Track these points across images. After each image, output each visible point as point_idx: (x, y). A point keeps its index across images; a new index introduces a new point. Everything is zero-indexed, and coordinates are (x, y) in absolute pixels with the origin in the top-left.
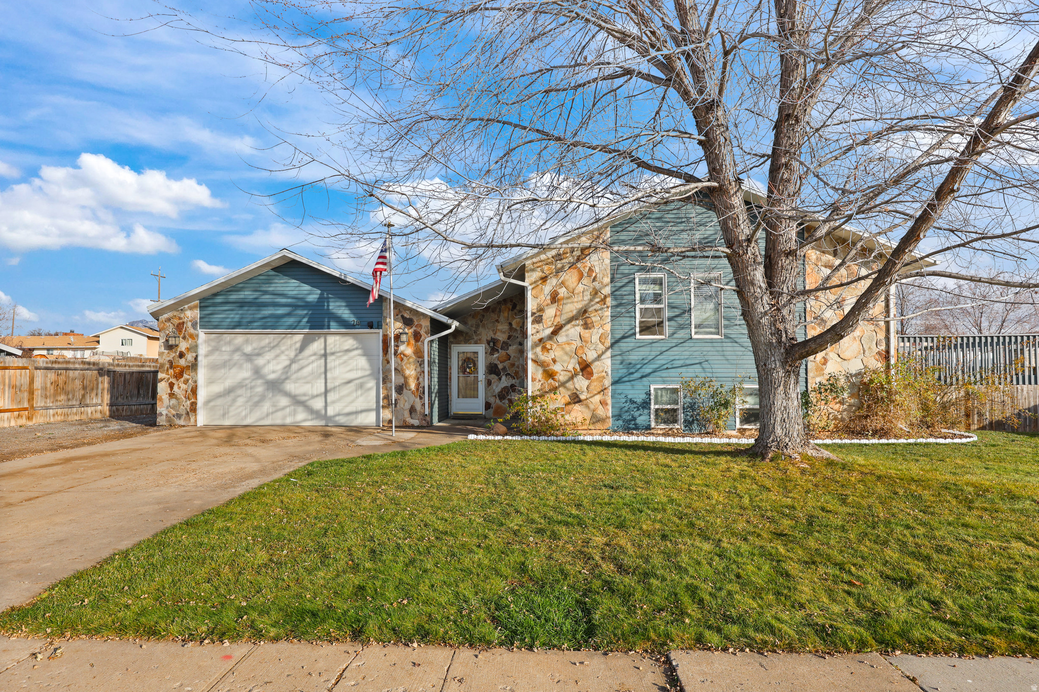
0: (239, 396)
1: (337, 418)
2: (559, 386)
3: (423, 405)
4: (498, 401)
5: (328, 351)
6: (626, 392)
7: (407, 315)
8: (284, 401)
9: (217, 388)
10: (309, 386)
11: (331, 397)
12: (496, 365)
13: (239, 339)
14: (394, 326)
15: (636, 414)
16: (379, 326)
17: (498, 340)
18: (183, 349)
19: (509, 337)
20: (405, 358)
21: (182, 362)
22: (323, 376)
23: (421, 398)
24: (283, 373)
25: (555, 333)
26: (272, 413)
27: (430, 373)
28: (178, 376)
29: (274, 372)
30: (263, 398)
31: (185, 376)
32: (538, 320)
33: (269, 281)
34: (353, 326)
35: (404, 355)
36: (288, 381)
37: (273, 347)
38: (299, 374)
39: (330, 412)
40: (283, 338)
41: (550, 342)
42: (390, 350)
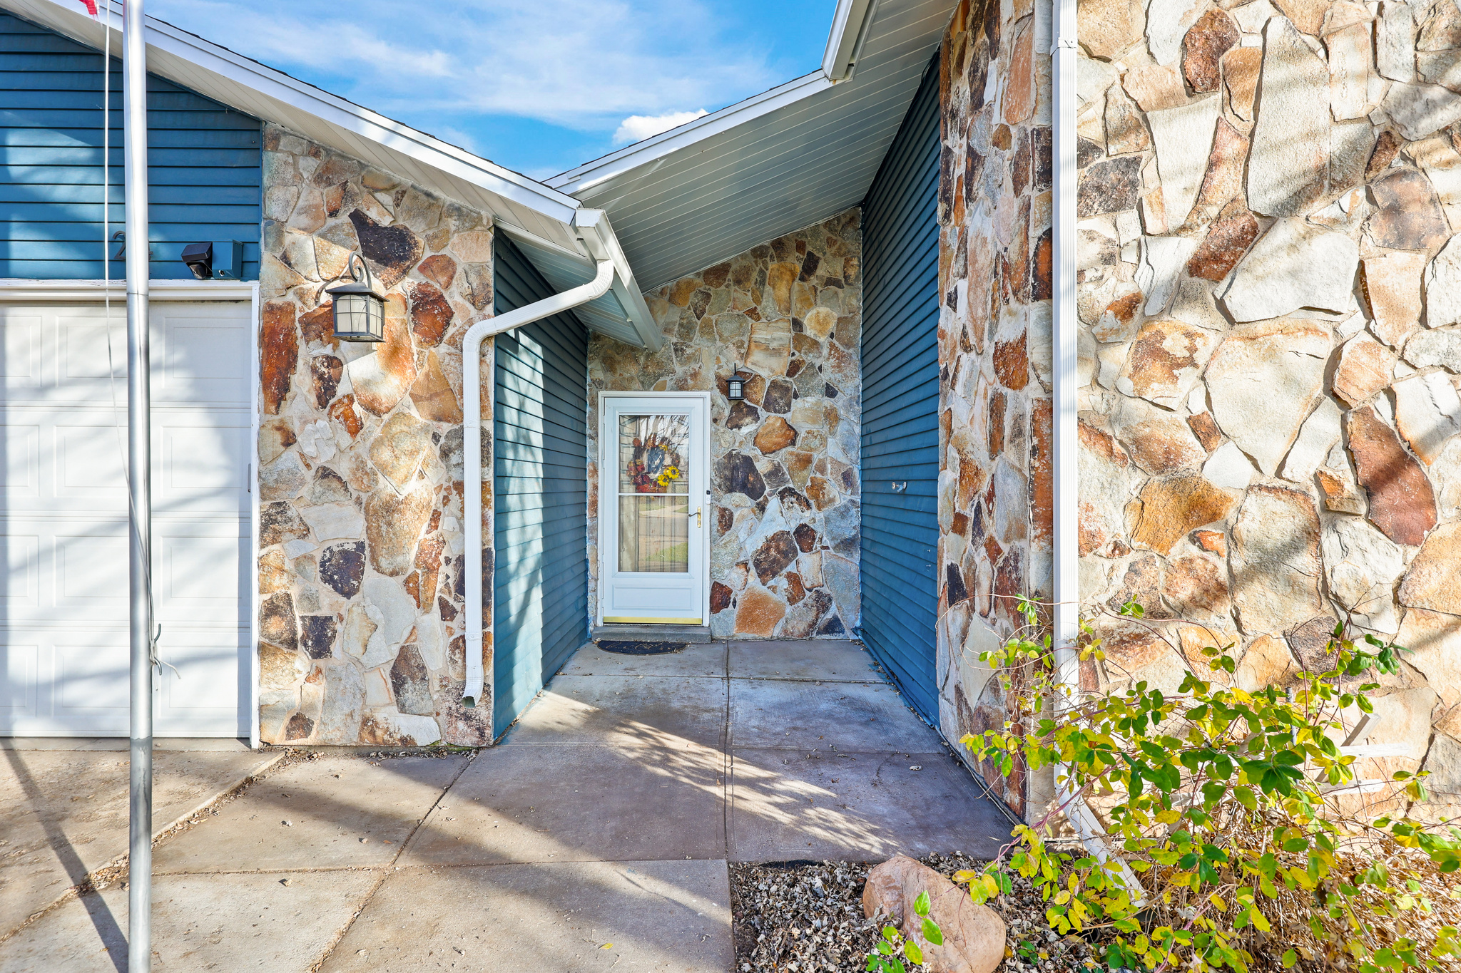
1: (73, 693)
2: (1251, 573)
3: (459, 645)
4: (754, 580)
7: (381, 215)
12: (748, 462)
14: (324, 269)
16: (244, 267)
17: (756, 378)
19: (793, 369)
20: (375, 424)
23: (448, 612)
25: (1214, 266)
27: (497, 491)
32: (1115, 188)
35: (372, 408)
41: (1188, 317)
42: (302, 382)
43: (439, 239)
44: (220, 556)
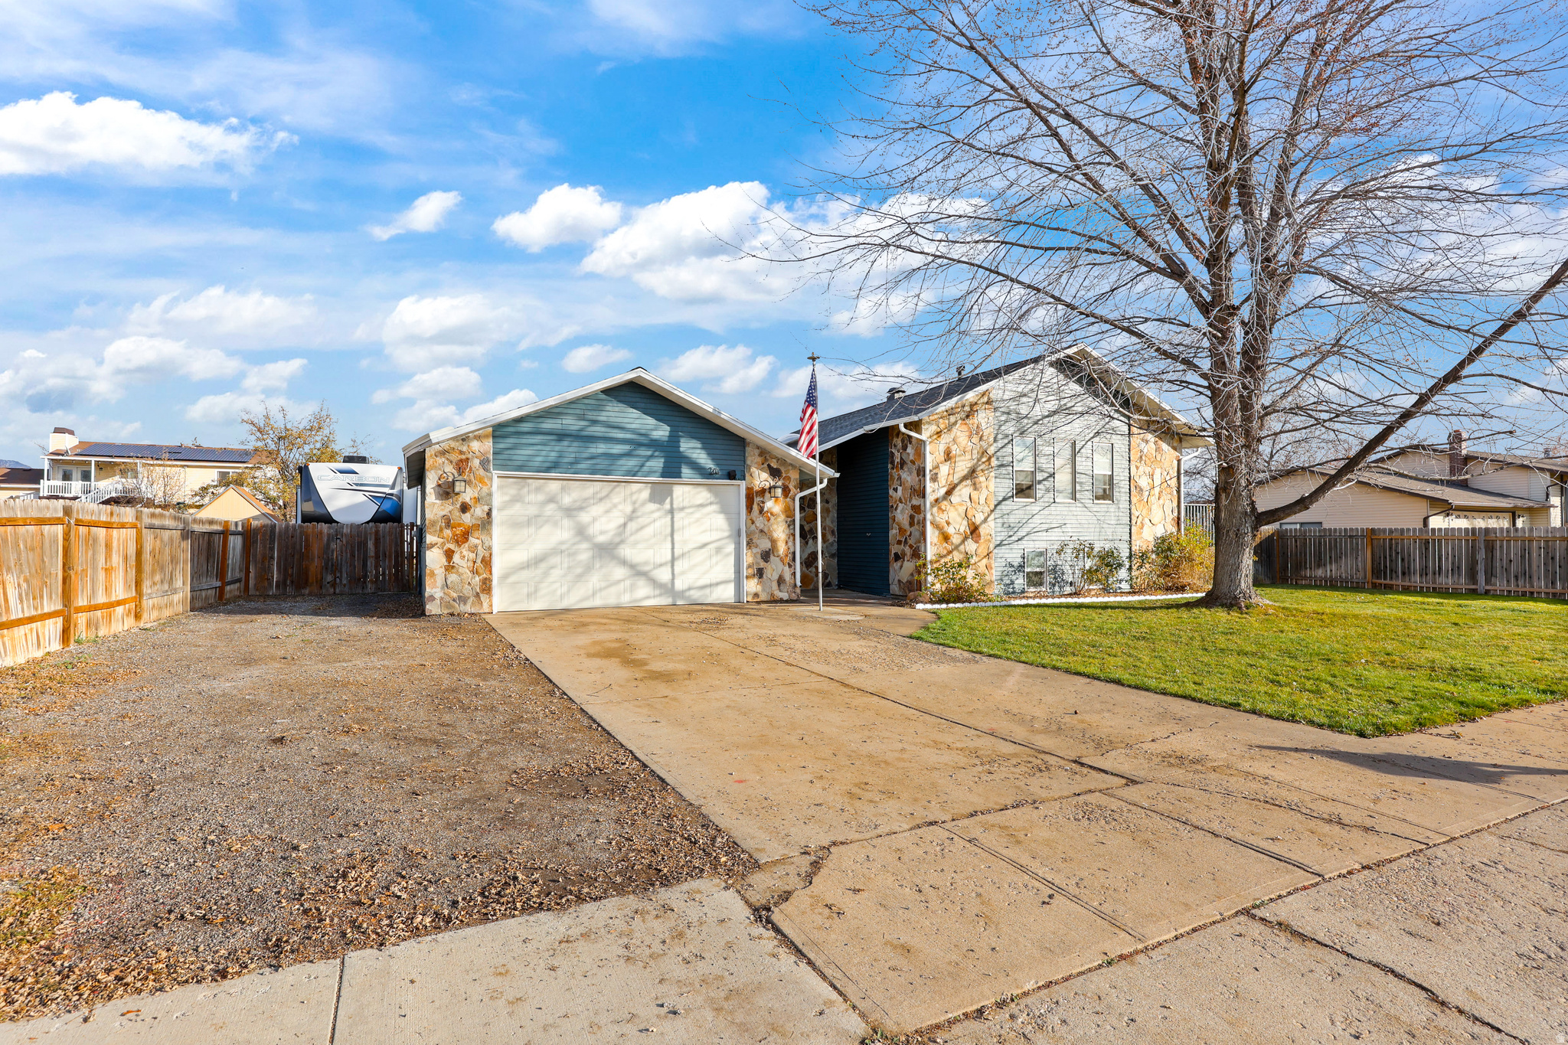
0: (552, 568)
1: (692, 592)
2: (953, 550)
3: (793, 574)
5: (675, 506)
6: (1006, 556)
7: (774, 465)
8: (620, 572)
9: (520, 556)
10: (651, 552)
11: (679, 566)
13: (554, 486)
14: (761, 478)
15: (1014, 578)
16: (741, 477)
18: (467, 500)
20: (772, 518)
21: (467, 519)
22: (669, 538)
23: (790, 566)
24: (615, 535)
25: (949, 493)
26: (601, 590)
28: (463, 538)
29: (602, 533)
30: (588, 569)
31: (473, 540)
32: (934, 479)
33: (599, 408)
34: (710, 475)
35: (772, 514)
36: (622, 546)
37: (601, 499)
38: (638, 536)
39: (679, 585)
40: (615, 487)
41: (945, 502)
42: (755, 507)
43: (787, 471)
44: (728, 555)
